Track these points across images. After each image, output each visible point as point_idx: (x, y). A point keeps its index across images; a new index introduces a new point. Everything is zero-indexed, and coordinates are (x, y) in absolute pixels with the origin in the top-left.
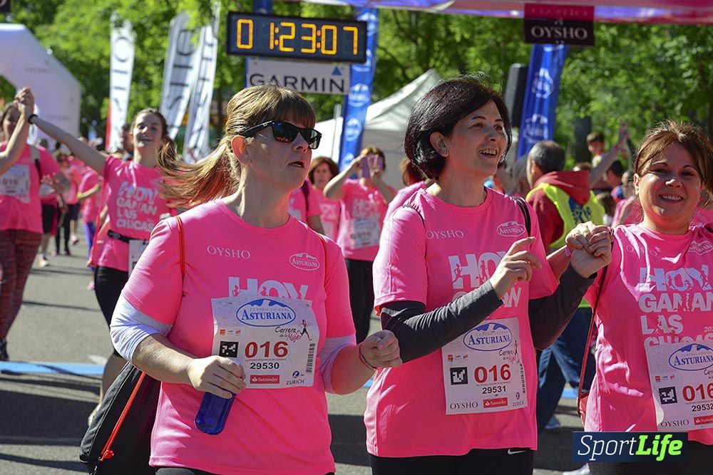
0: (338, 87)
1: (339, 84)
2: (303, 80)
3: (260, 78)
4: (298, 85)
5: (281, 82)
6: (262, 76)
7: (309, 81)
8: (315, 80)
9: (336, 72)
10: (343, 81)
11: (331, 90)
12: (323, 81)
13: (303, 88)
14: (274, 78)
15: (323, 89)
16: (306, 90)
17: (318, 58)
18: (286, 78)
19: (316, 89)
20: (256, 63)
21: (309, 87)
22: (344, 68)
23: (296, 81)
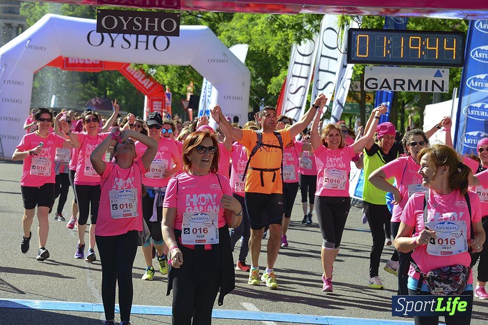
0: (439, 86)
2: (410, 81)
3: (374, 81)
4: (406, 86)
5: (392, 86)
6: (376, 80)
7: (415, 83)
8: (420, 82)
9: (438, 74)
10: (443, 81)
11: (433, 90)
12: (427, 81)
13: (409, 89)
14: (386, 80)
15: (426, 90)
16: (412, 90)
17: (423, 63)
18: (395, 80)
19: (420, 90)
21: (415, 88)
22: (446, 72)
23: (404, 81)
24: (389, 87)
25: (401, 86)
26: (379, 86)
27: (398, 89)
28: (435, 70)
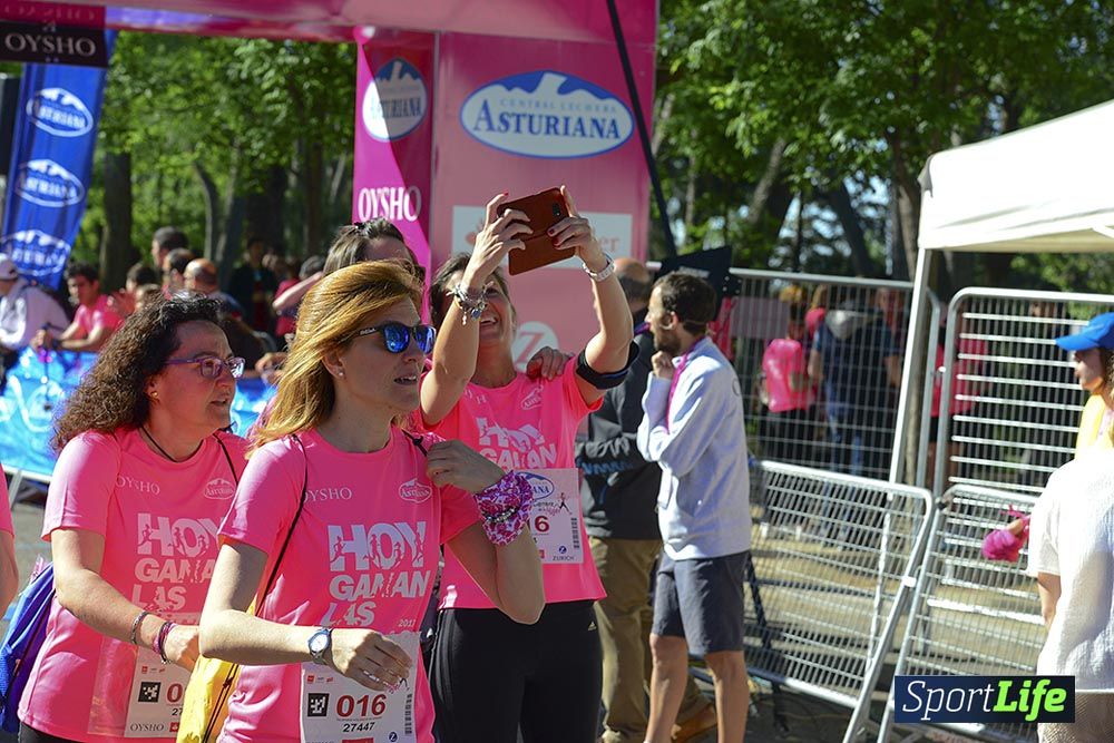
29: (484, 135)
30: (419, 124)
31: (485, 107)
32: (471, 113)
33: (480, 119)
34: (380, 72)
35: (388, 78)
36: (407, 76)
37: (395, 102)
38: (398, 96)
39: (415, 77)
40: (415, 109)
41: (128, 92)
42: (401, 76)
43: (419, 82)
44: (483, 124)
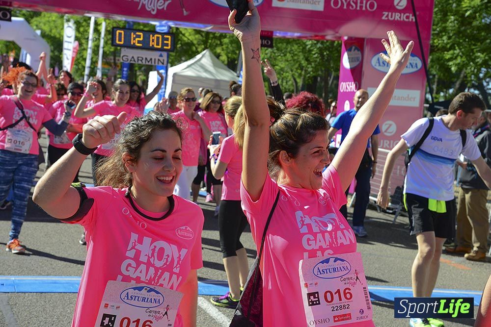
0: (161, 62)
1: (162, 61)
2: (146, 59)
3: (126, 57)
4: (144, 61)
5: (136, 60)
7: (149, 60)
8: (151, 59)
9: (161, 56)
10: (164, 60)
11: (158, 63)
12: (155, 59)
14: (133, 57)
15: (155, 63)
16: (147, 63)
17: (153, 49)
18: (138, 58)
20: (125, 50)
21: (149, 62)
22: (165, 54)
23: (143, 59)
24: (134, 61)
25: (141, 60)
26: (129, 60)
27: (140, 62)
28: (159, 53)
29: (378, 67)
30: (359, 64)
31: (378, 59)
32: (374, 61)
33: (377, 63)
34: (348, 49)
35: (351, 51)
36: (356, 51)
37: (352, 58)
38: (353, 56)
39: (358, 51)
40: (358, 60)
41: (277, 54)
42: (354, 50)
43: (359, 52)
44: (378, 64)
